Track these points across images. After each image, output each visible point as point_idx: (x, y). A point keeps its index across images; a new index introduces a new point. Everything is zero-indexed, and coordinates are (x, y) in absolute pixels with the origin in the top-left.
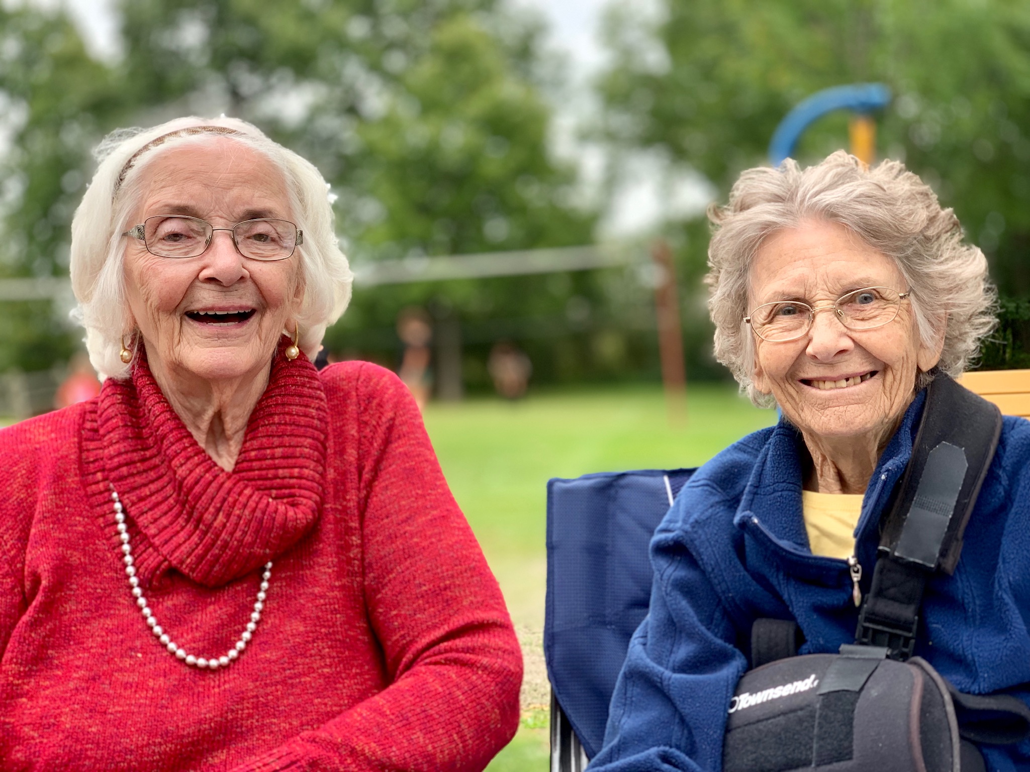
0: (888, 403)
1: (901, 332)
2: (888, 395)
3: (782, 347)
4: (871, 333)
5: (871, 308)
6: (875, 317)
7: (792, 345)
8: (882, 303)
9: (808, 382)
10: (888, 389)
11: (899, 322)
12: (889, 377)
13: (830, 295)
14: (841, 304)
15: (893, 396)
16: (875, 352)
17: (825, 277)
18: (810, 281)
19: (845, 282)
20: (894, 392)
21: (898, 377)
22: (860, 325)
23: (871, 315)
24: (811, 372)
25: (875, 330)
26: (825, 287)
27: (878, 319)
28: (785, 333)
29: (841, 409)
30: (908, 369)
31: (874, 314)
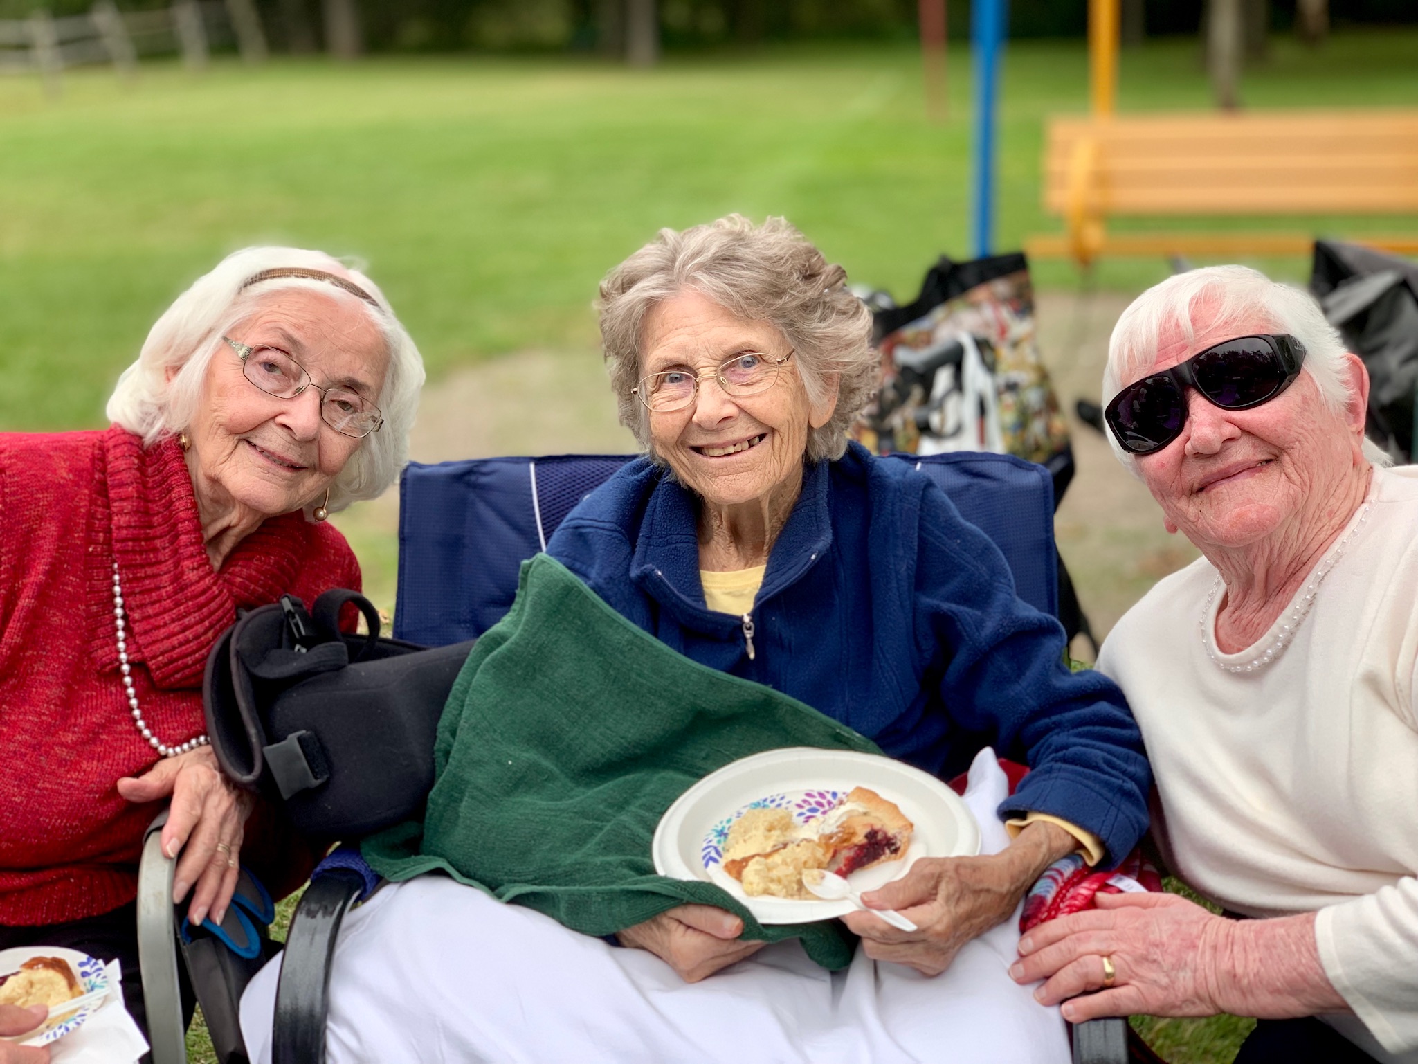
0: (777, 466)
1: (785, 396)
2: (778, 458)
3: (669, 417)
4: (755, 399)
5: (754, 372)
6: (758, 381)
7: (678, 415)
8: (764, 366)
9: (698, 450)
10: (777, 453)
11: (783, 386)
12: (777, 439)
13: (712, 361)
14: (725, 369)
15: (782, 458)
16: (760, 418)
17: (706, 344)
18: (691, 347)
19: (727, 347)
20: (783, 455)
21: (785, 439)
22: (744, 391)
23: (753, 380)
24: (700, 441)
25: (759, 395)
26: (706, 354)
27: (761, 384)
28: (672, 403)
29: (731, 477)
30: (794, 431)
31: (758, 378)
